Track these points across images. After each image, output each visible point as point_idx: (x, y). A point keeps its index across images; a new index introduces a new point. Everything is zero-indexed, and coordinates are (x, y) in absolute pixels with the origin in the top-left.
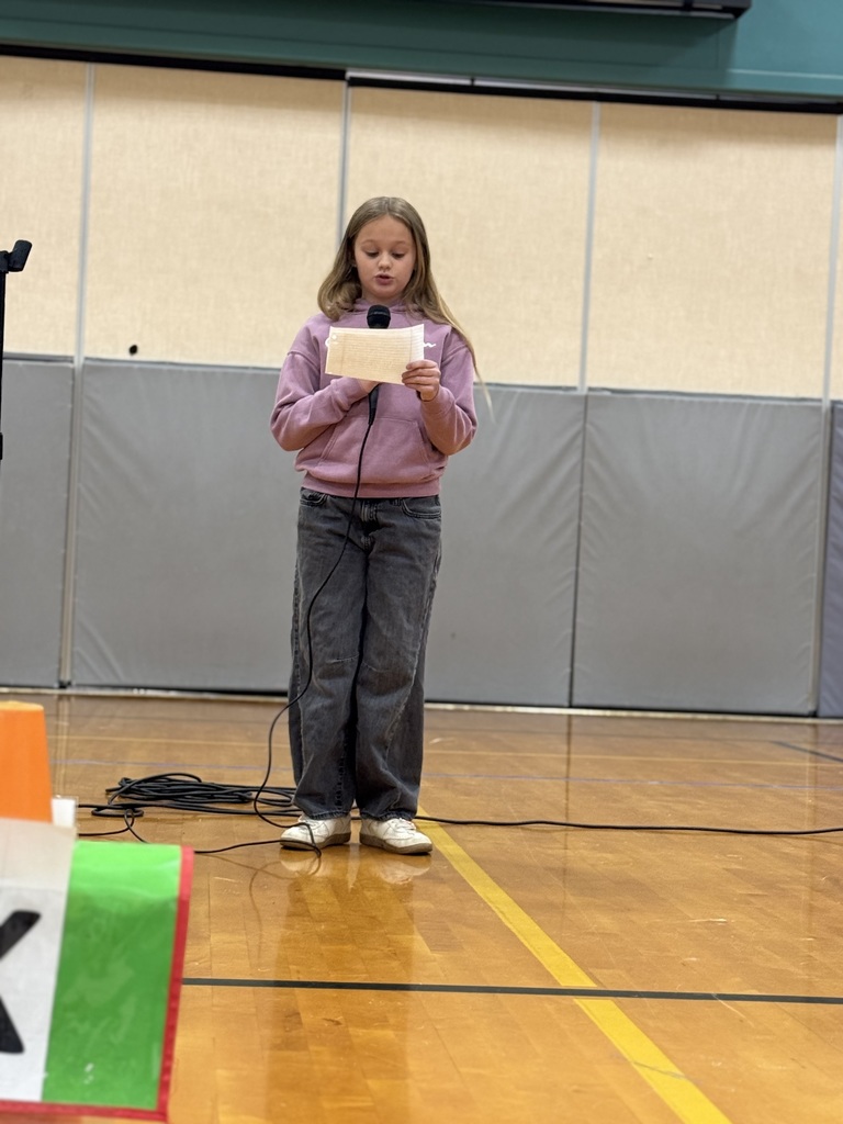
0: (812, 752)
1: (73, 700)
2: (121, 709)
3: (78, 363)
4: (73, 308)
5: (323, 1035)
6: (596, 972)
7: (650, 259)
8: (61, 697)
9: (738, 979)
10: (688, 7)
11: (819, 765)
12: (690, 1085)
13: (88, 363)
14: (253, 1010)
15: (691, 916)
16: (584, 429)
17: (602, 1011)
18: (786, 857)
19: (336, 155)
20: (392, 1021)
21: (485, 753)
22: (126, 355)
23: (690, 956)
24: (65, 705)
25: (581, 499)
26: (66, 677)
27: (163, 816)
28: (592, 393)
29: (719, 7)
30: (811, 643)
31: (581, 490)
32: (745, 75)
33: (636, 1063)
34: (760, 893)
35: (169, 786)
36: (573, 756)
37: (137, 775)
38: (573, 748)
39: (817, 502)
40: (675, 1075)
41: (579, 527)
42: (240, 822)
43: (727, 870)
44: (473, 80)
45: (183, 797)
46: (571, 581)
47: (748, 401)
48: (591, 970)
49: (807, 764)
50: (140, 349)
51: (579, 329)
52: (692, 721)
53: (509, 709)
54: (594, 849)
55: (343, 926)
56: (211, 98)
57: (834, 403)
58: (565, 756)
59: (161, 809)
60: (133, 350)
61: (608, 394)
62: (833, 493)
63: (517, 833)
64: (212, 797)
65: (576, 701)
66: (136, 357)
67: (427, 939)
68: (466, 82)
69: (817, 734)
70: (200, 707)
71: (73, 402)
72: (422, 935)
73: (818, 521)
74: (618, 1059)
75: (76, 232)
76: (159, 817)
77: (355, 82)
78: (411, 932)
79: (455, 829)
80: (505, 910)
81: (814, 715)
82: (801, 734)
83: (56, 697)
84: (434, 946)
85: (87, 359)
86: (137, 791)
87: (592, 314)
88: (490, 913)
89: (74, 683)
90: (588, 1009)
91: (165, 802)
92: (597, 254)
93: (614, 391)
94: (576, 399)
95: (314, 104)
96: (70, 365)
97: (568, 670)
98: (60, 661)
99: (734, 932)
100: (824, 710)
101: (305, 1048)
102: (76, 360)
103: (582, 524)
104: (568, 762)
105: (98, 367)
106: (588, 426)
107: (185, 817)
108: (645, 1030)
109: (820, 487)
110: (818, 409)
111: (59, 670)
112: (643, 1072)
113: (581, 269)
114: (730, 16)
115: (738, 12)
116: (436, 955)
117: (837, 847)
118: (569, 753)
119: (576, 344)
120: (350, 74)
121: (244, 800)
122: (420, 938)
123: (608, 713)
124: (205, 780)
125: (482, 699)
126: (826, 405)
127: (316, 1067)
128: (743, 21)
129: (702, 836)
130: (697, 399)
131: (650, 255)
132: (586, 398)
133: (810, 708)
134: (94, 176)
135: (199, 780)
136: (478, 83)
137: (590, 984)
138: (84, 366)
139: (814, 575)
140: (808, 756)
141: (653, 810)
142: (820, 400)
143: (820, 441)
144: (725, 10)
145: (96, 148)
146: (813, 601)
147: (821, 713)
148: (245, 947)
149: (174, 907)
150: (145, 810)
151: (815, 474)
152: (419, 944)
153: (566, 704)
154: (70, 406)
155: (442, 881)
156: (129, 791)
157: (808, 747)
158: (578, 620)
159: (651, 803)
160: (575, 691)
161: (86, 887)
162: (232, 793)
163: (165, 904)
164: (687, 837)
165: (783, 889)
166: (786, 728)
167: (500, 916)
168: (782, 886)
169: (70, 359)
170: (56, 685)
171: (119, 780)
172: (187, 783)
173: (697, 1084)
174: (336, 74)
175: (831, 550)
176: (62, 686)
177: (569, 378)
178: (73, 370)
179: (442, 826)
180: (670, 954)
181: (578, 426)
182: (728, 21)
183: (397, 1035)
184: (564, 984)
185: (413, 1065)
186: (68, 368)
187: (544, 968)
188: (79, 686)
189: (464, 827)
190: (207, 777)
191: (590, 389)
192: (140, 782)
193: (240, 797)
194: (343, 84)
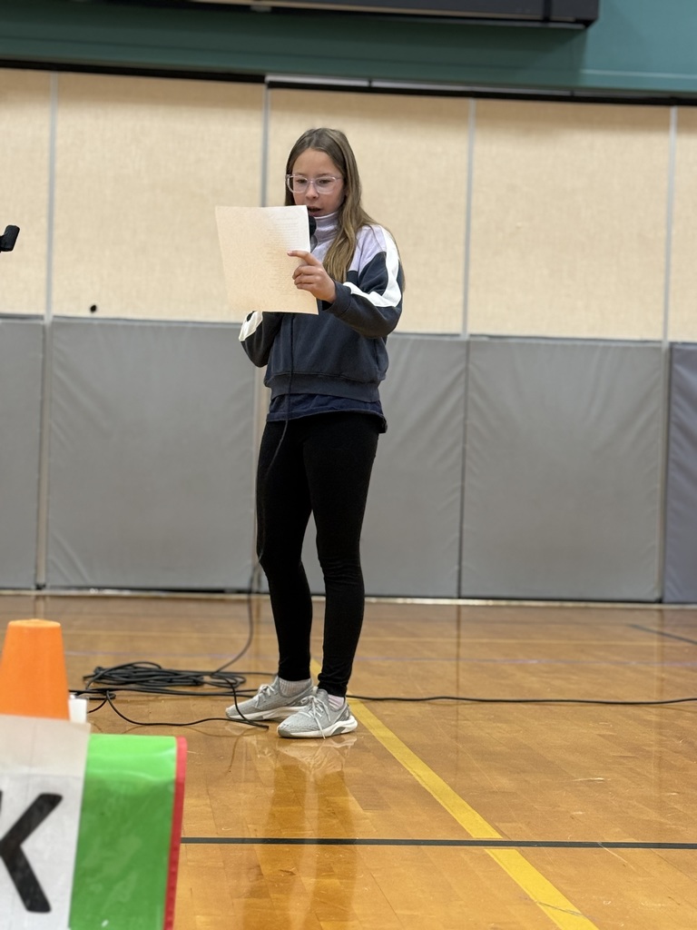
0: (662, 634)
1: (48, 599)
2: (86, 607)
3: (48, 321)
4: (43, 275)
5: (282, 884)
6: (501, 825)
7: (518, 228)
8: (37, 597)
9: (618, 830)
10: (546, 20)
11: (667, 644)
12: (587, 921)
13: (57, 320)
14: (222, 864)
15: (574, 775)
16: (467, 369)
17: (508, 859)
18: (647, 723)
19: (258, 145)
20: (336, 870)
21: (391, 639)
22: (87, 313)
23: (578, 811)
24: (41, 604)
25: (465, 426)
26: (41, 581)
27: (133, 698)
28: (473, 339)
29: (571, 19)
30: (656, 542)
31: (465, 418)
32: (594, 75)
33: (541, 903)
34: (630, 755)
35: (135, 672)
36: (462, 640)
37: (108, 663)
38: (462, 633)
39: (658, 426)
40: (573, 913)
41: (464, 451)
42: (195, 702)
43: (600, 735)
44: (370, 82)
45: (147, 681)
46: (458, 495)
47: (601, 344)
48: (497, 824)
49: (655, 644)
50: (99, 308)
51: (461, 287)
52: (561, 608)
53: (409, 601)
54: (489, 720)
55: (289, 791)
56: (153, 100)
57: (672, 344)
58: (455, 640)
59: (130, 692)
60: (93, 309)
61: (485, 339)
62: (673, 419)
63: (425, 707)
64: (171, 681)
65: (464, 593)
66: (96, 315)
67: (359, 800)
68: (364, 83)
69: (662, 618)
70: (154, 604)
71: (44, 352)
72: (354, 796)
73: (660, 442)
74: (525, 899)
75: (44, 211)
76: (129, 699)
77: (273, 85)
78: (346, 794)
79: (373, 704)
80: (421, 773)
81: (660, 601)
82: (649, 618)
83: (33, 598)
84: (365, 806)
85: (55, 317)
86: (109, 677)
87: (472, 273)
88: (409, 776)
89: (49, 585)
90: (496, 856)
91: (132, 686)
92: (475, 224)
93: (491, 337)
94: (460, 344)
95: (241, 104)
96: (41, 322)
97: (456, 568)
98: (36, 567)
99: (611, 789)
100: (668, 597)
101: (267, 896)
102: (46, 318)
103: (468, 447)
104: (458, 645)
105: (63, 324)
106: (471, 366)
107: (151, 698)
108: (547, 875)
109: (661, 414)
110: (658, 349)
111: (36, 575)
112: (548, 912)
113: (462, 237)
114: (580, 26)
115: (587, 23)
116: (368, 814)
117: (689, 714)
118: (459, 637)
119: (460, 298)
120: (269, 78)
121: (197, 683)
122: (353, 798)
123: (491, 603)
124: (165, 667)
125: (386, 593)
126: (665, 346)
127: (277, 912)
128: (592, 30)
129: (578, 707)
130: (559, 343)
131: (519, 224)
132: (468, 343)
133: (656, 595)
134: (58, 166)
135: (160, 667)
136: (376, 84)
137: (497, 836)
138: (53, 323)
139: (658, 486)
140: (656, 636)
141: (534, 685)
142: (660, 342)
143: (661, 374)
144: (577, 22)
145: (59, 142)
146: (657, 507)
147: (666, 600)
148: (210, 810)
149: (172, 789)
150: (116, 693)
151: (657, 404)
152: (354, 805)
153: (455, 595)
154: (41, 356)
155: (366, 750)
156: (102, 677)
157: (656, 629)
158: (465, 526)
159: (534, 679)
160: (464, 585)
161: (99, 772)
162: (187, 678)
163: (166, 785)
164: (564, 708)
165: (648, 752)
166: (637, 613)
167: (417, 778)
168: (647, 749)
169: (40, 317)
170: (33, 587)
171: (94, 668)
172: (150, 670)
173: (593, 920)
174: (257, 79)
175: (671, 465)
176: (39, 588)
177: (454, 326)
178: (44, 327)
179: (362, 702)
180: (559, 809)
181: (461, 367)
182: (579, 31)
183: (341, 883)
184: (476, 836)
185: (357, 908)
186: (39, 325)
187: (458, 823)
188: (53, 587)
189: (381, 703)
190: (166, 665)
191: (472, 335)
192: (111, 670)
193: (195, 681)
194: (262, 88)
